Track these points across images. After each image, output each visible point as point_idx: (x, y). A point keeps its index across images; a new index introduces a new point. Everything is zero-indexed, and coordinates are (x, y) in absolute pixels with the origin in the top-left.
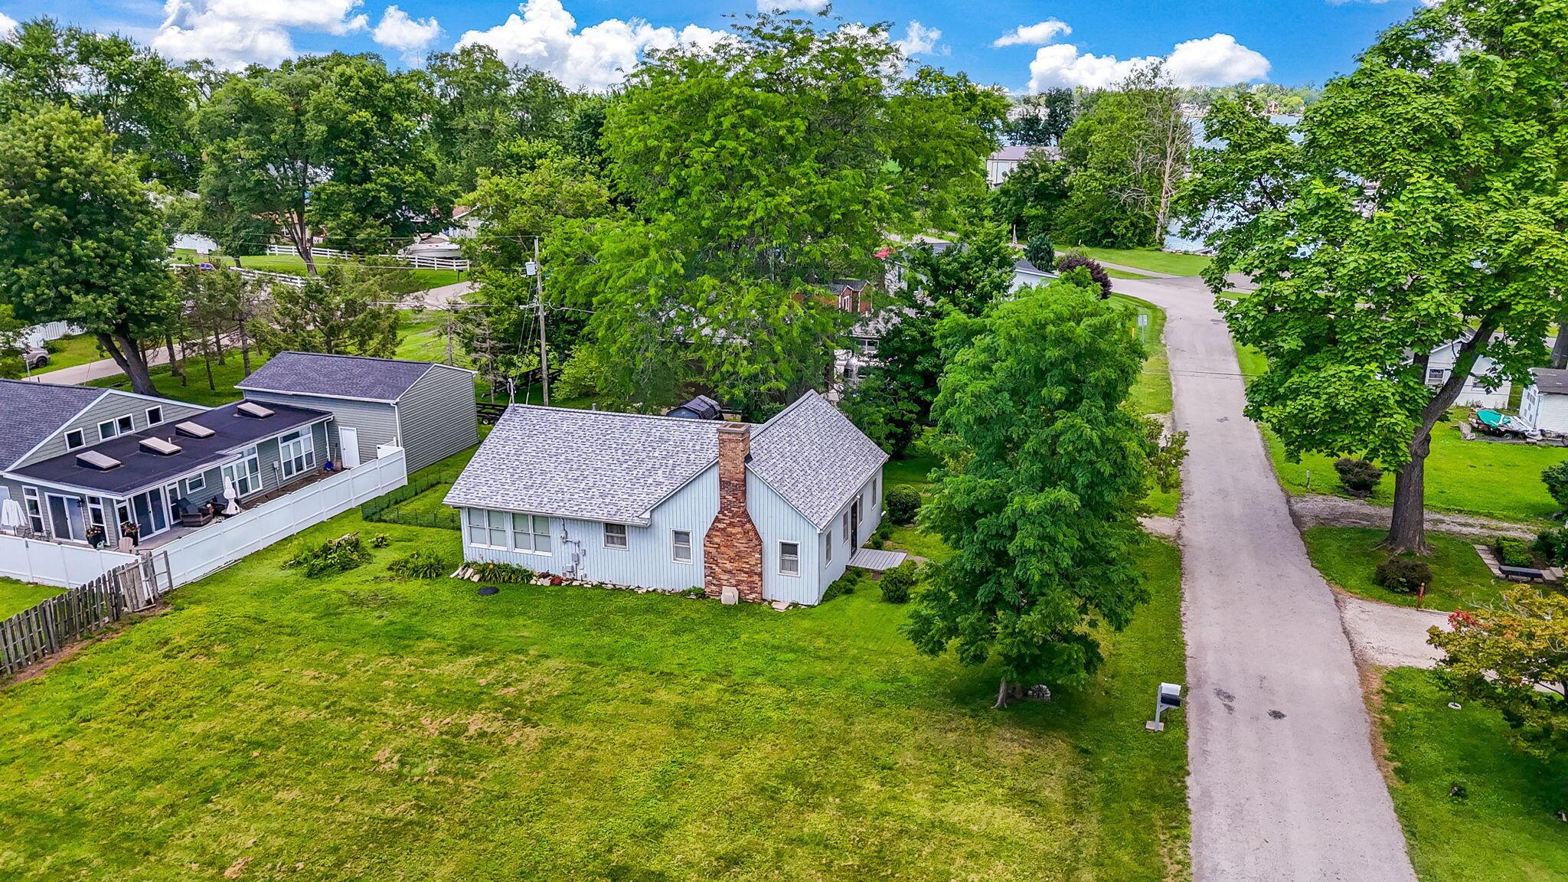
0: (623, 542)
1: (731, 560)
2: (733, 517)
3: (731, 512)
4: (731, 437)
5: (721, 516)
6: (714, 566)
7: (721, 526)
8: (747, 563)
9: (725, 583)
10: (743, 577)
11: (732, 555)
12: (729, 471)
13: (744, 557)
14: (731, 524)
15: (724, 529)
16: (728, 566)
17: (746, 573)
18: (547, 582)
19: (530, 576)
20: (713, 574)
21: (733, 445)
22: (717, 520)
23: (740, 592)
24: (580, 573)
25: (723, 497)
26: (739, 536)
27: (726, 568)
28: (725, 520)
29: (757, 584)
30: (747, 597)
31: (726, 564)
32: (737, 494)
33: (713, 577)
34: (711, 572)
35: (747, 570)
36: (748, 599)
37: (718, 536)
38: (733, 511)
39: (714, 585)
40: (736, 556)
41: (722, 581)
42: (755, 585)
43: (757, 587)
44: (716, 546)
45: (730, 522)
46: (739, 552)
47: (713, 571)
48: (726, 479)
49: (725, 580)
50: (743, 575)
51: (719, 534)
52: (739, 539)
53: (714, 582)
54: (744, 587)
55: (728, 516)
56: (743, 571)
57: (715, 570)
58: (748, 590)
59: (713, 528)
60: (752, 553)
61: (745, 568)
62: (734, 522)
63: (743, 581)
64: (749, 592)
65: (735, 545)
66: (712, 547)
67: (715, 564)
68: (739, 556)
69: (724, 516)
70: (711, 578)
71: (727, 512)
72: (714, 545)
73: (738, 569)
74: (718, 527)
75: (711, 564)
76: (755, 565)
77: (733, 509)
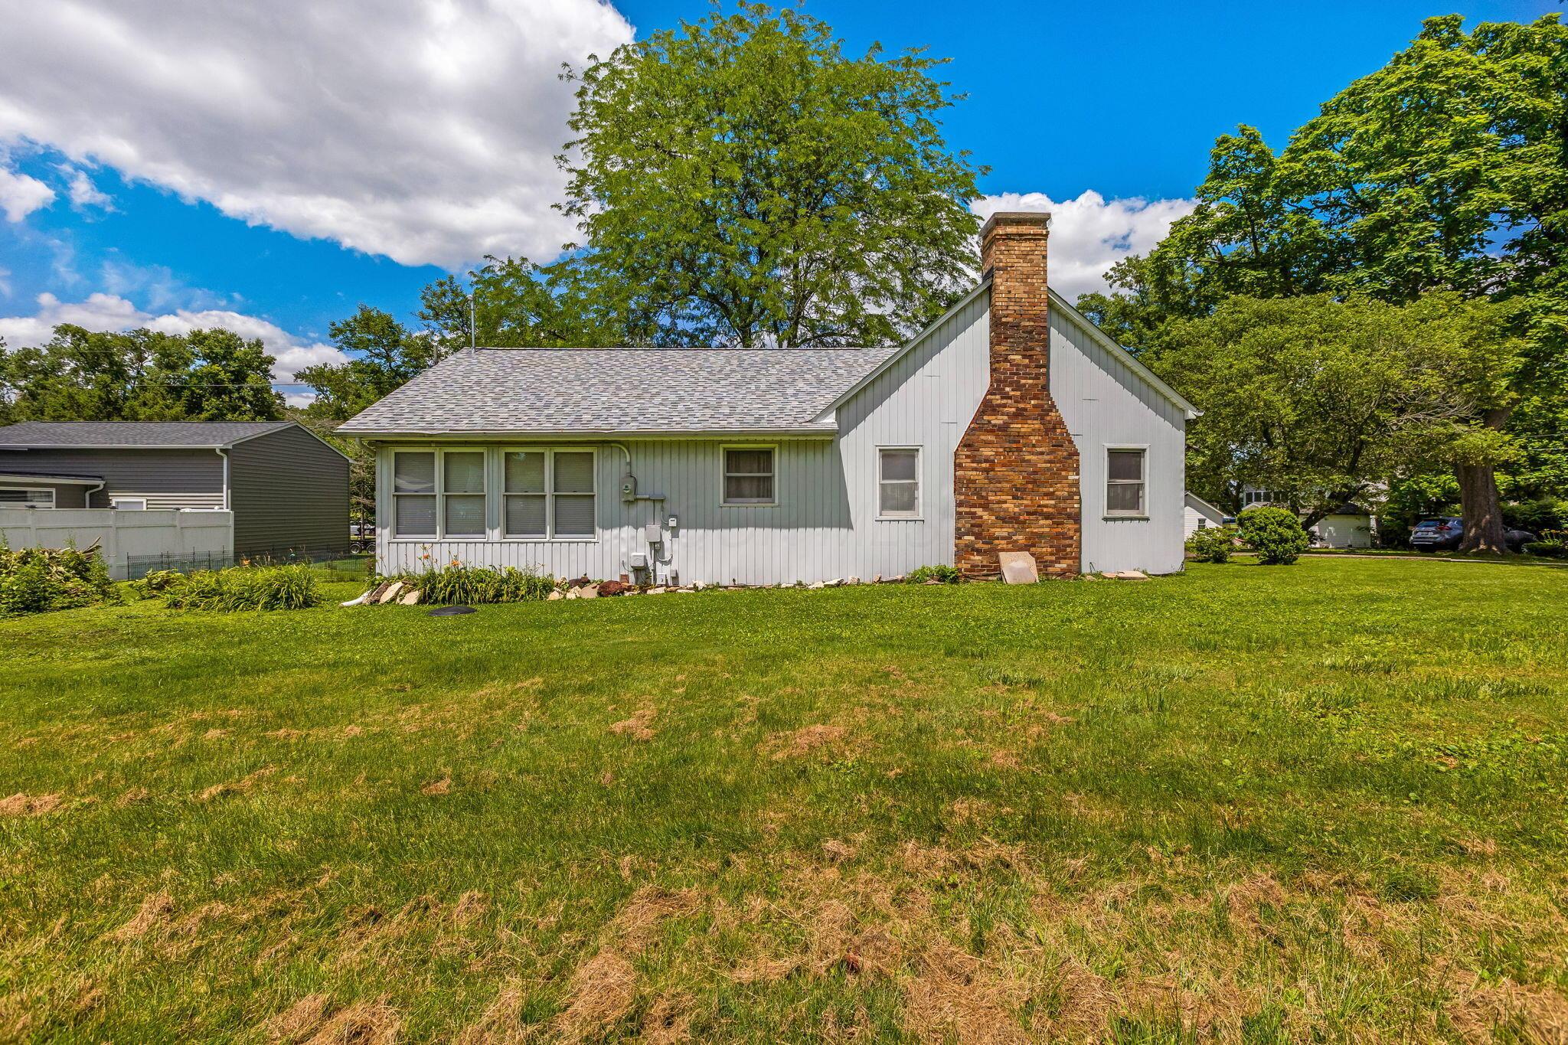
0: (764, 488)
1: (1017, 493)
2: (1023, 398)
3: (1018, 387)
4: (1023, 229)
5: (997, 400)
6: (979, 511)
7: (998, 420)
8: (1050, 495)
9: (1003, 544)
10: (1043, 526)
11: (1019, 480)
12: (1018, 301)
13: (1044, 484)
14: (1019, 415)
15: (1004, 428)
16: (1011, 507)
17: (1047, 517)
18: (589, 593)
19: (548, 587)
20: (978, 529)
21: (1025, 246)
22: (987, 407)
23: (1039, 559)
24: (663, 572)
25: (996, 359)
26: (1034, 439)
27: (1006, 510)
28: (1005, 406)
29: (1072, 538)
30: (1050, 569)
31: (1005, 502)
32: (1032, 349)
33: (978, 536)
34: (972, 525)
35: (1051, 510)
36: (1052, 574)
37: (987, 443)
38: (1024, 385)
39: (979, 552)
40: (1028, 483)
41: (996, 542)
42: (1068, 542)
43: (1070, 546)
44: (984, 465)
45: (1017, 409)
46: (1035, 473)
47: (978, 521)
48: (1010, 319)
49: (1003, 538)
50: (1042, 522)
51: (990, 438)
52: (1034, 446)
53: (980, 545)
54: (1045, 549)
55: (1010, 398)
56: (1041, 514)
57: (981, 517)
58: (1052, 554)
59: (978, 425)
60: (1063, 473)
61: (1046, 506)
62: (1025, 409)
63: (1041, 536)
64: (1053, 558)
65: (1027, 458)
66: (975, 469)
67: (980, 506)
68: (1034, 482)
69: (1002, 398)
70: (973, 538)
71: (1007, 389)
72: (979, 462)
73: (1032, 509)
74: (989, 422)
75: (974, 506)
76: (1065, 499)
77: (1023, 381)
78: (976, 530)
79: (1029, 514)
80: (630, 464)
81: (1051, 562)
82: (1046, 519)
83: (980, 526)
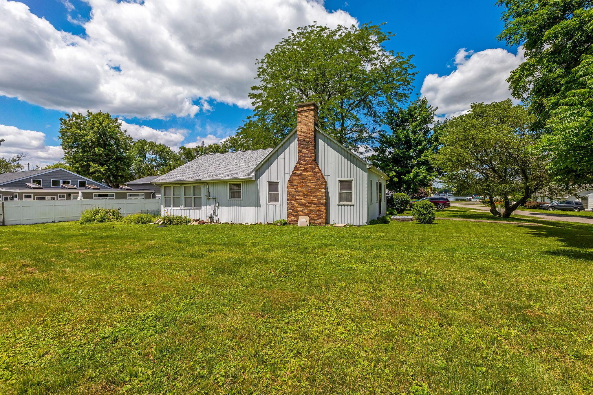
0: (239, 195)
1: (305, 196)
2: (306, 164)
3: (305, 161)
4: (305, 108)
5: (298, 165)
6: (293, 202)
7: (299, 172)
8: (316, 197)
9: (300, 213)
10: (313, 207)
11: (305, 192)
12: (304, 132)
13: (313, 193)
14: (305, 170)
15: (301, 175)
16: (303, 201)
17: (315, 204)
18: (197, 223)
19: (188, 221)
21: (307, 114)
22: (296, 168)
23: (311, 218)
24: (216, 218)
25: (300, 152)
26: (310, 178)
27: (301, 202)
28: (301, 167)
29: (323, 211)
30: (316, 222)
31: (301, 199)
32: (309, 148)
33: (293, 210)
34: (291, 207)
35: (316, 202)
36: (317, 224)
37: (295, 180)
38: (307, 160)
39: (293, 215)
40: (308, 193)
41: (299, 212)
42: (322, 213)
43: (322, 214)
44: (294, 187)
45: (305, 168)
46: (311, 189)
47: (293, 205)
48: (302, 139)
49: (301, 211)
50: (313, 206)
51: (296, 178)
52: (310, 180)
53: (294, 213)
54: (314, 215)
55: (302, 165)
56: (313, 203)
57: (294, 204)
58: (316, 217)
59: (293, 175)
60: (320, 189)
61: (314, 201)
62: (307, 168)
63: (313, 210)
64: (317, 218)
65: (308, 184)
66: (292, 188)
67: (294, 200)
68: (310, 192)
69: (300, 165)
70: (291, 211)
71: (301, 162)
72: (293, 186)
73: (310, 202)
74: (296, 173)
75: (292, 200)
76: (320, 198)
77: (306, 159)
78: (292, 208)
79: (309, 203)
80: (208, 188)
81: (316, 219)
82: (314, 205)
83: (293, 207)
